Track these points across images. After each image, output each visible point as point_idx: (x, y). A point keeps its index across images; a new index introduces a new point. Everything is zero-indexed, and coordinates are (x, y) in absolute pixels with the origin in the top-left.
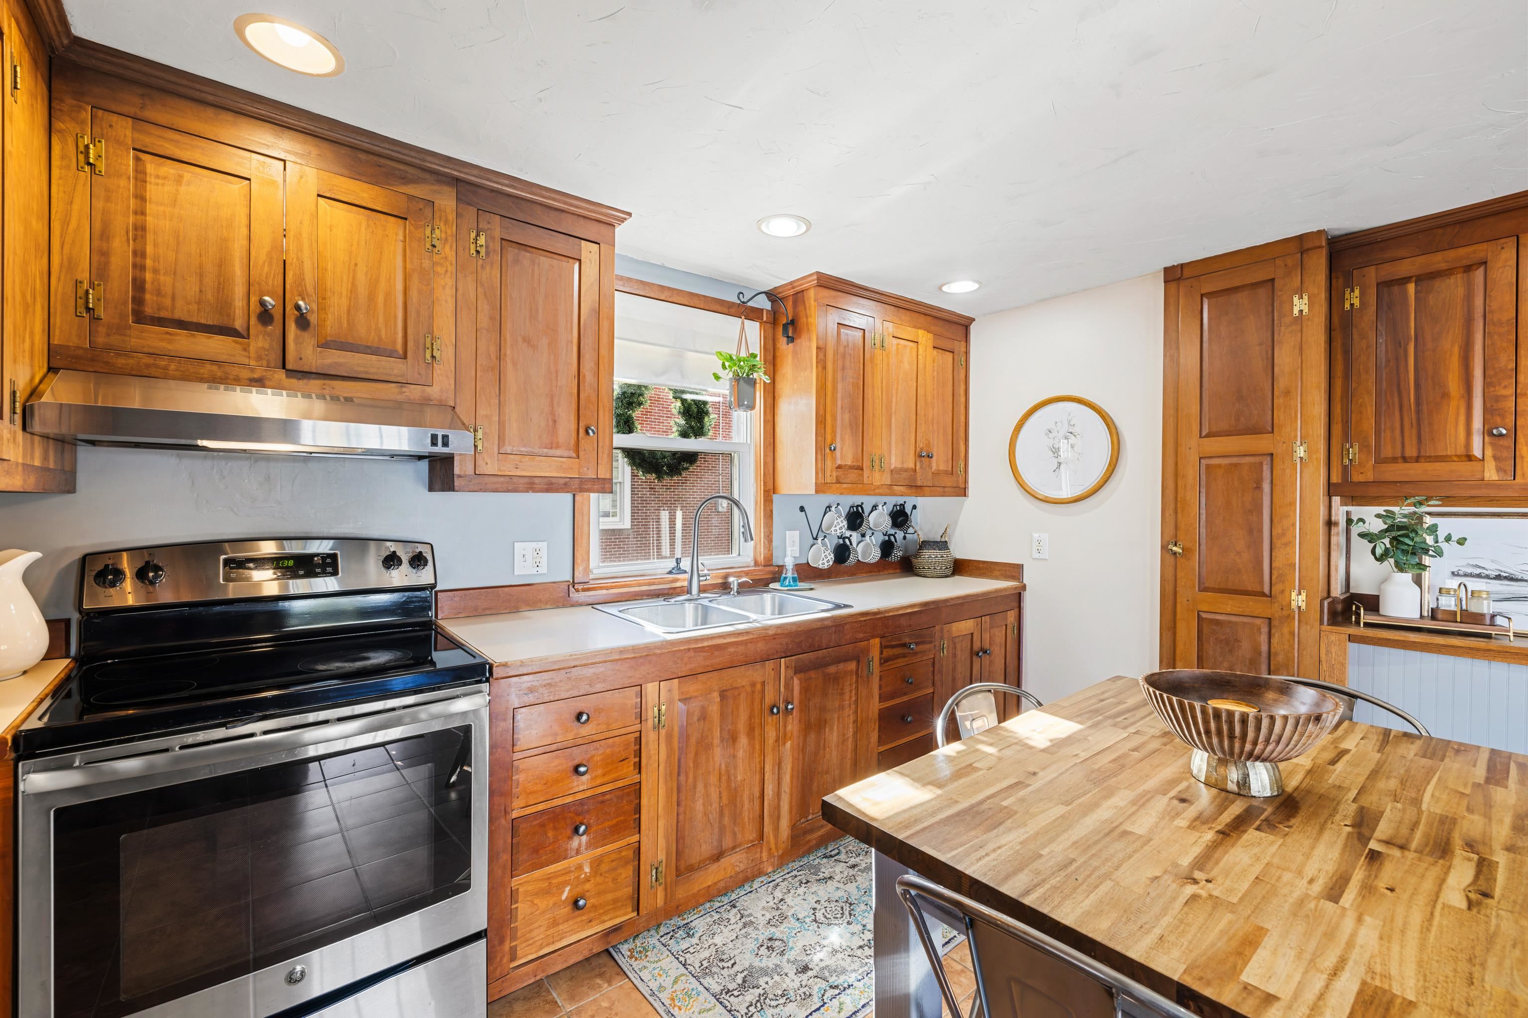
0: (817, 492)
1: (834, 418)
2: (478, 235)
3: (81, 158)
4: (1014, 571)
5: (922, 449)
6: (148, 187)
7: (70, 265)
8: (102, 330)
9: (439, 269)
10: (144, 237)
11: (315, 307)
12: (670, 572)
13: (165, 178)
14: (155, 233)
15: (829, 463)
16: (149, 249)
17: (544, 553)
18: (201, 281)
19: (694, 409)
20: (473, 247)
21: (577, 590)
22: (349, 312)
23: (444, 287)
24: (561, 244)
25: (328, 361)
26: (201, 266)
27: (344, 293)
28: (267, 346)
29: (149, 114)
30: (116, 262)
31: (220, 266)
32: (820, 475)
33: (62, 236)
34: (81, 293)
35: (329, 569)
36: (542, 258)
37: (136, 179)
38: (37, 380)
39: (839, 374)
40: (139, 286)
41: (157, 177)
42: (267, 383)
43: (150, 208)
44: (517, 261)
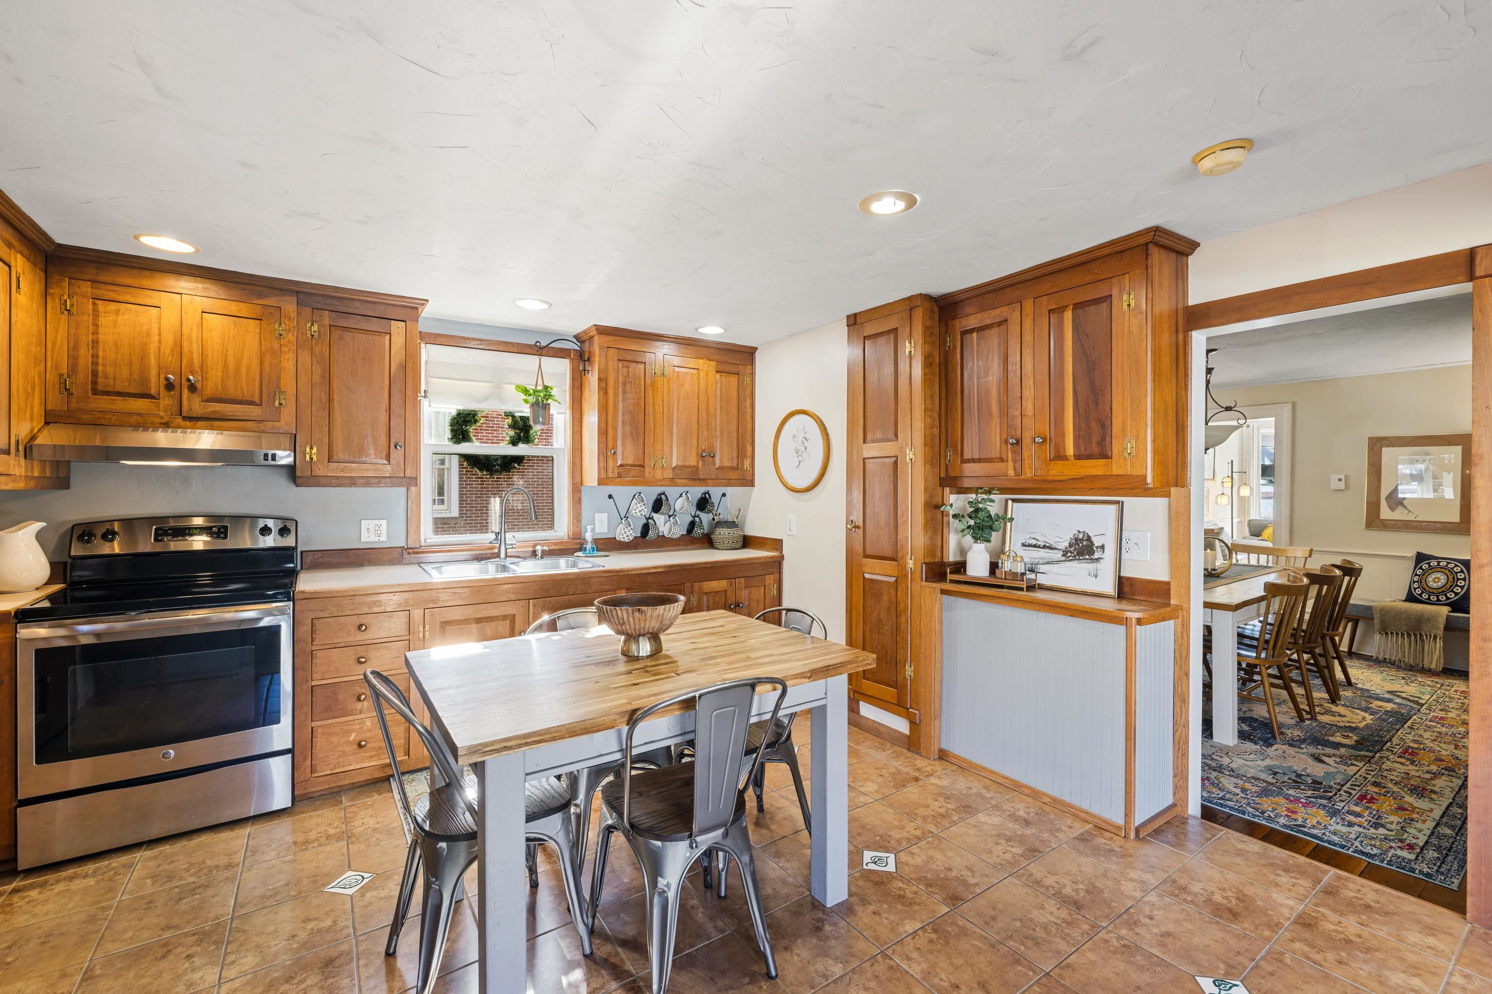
0: (599, 484)
1: (615, 430)
2: (312, 325)
3: (63, 307)
4: (777, 544)
5: (704, 451)
6: (100, 318)
7: (57, 366)
8: (74, 400)
9: (284, 349)
10: (97, 347)
11: (200, 379)
12: (491, 543)
13: (110, 312)
14: (104, 344)
15: (610, 463)
16: (101, 354)
17: (384, 528)
18: (130, 368)
19: (521, 424)
20: (308, 332)
21: (409, 553)
22: (222, 379)
23: (288, 360)
24: (374, 325)
25: (209, 410)
26: (131, 360)
27: (219, 369)
28: (170, 403)
29: (101, 278)
30: (82, 361)
31: (142, 359)
32: (602, 472)
33: (52, 350)
34: (62, 381)
35: (222, 535)
36: (360, 335)
37: (93, 314)
38: (36, 430)
39: (620, 397)
40: (95, 374)
41: (105, 312)
42: (171, 425)
43: (101, 330)
44: (341, 338)
